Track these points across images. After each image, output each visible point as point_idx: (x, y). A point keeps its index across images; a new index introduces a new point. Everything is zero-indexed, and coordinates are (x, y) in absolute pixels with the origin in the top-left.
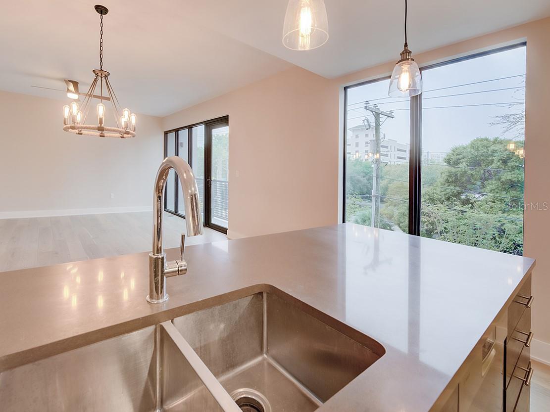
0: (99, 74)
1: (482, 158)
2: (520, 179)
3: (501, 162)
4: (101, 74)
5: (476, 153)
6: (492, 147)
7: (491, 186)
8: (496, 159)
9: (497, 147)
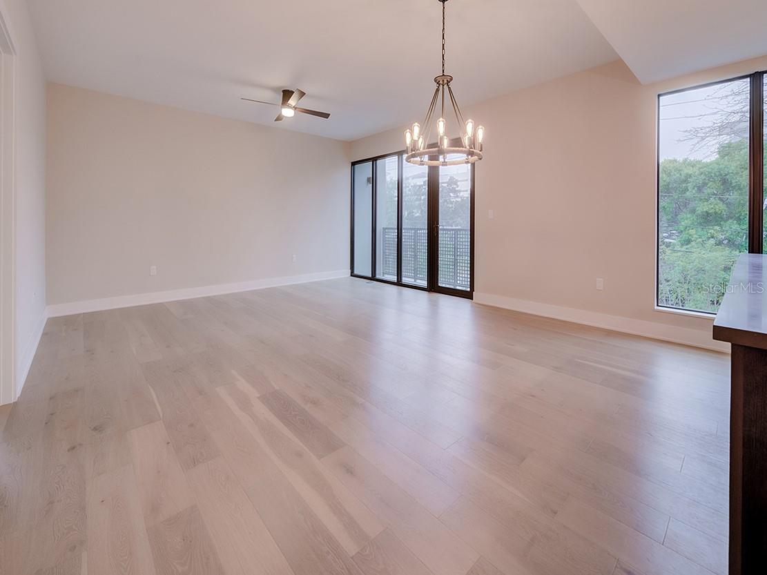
0: (441, 82)
1: (675, 185)
2: (717, 210)
3: (696, 189)
4: (443, 81)
5: (668, 180)
6: (686, 171)
7: (686, 221)
8: (690, 186)
9: (690, 171)
